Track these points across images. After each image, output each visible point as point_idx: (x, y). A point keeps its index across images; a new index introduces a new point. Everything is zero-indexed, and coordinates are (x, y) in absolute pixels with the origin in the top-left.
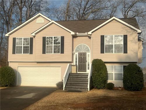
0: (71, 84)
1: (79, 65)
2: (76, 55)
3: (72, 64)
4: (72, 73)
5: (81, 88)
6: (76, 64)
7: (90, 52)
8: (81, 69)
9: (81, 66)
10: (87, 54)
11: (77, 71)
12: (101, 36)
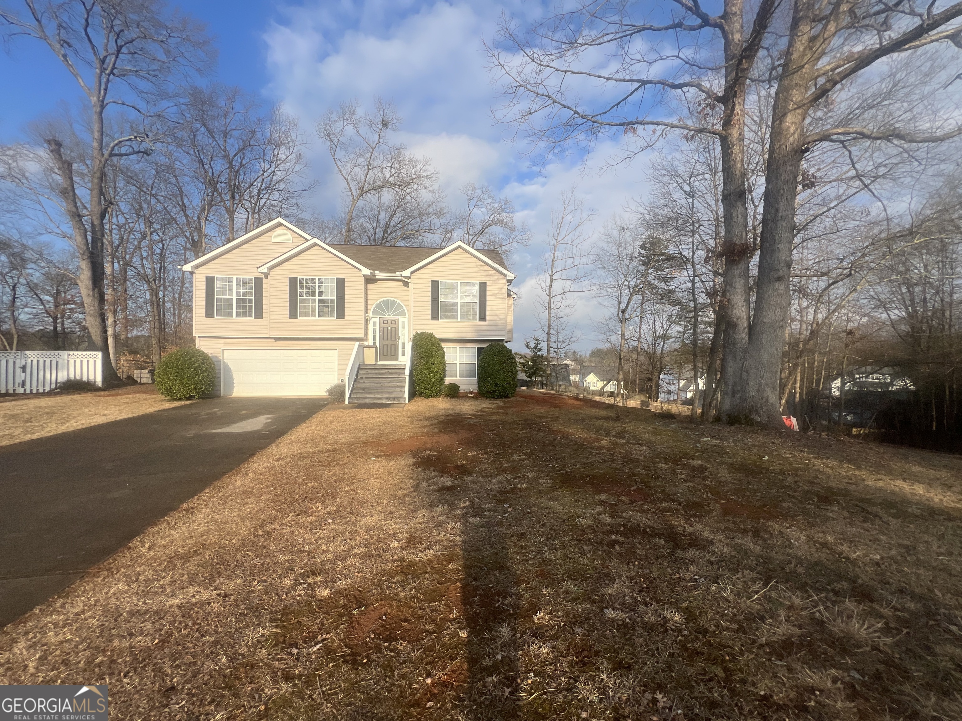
0: (363, 388)
1: (382, 346)
2: (375, 323)
3: (366, 343)
4: (366, 363)
5: (388, 398)
6: (375, 344)
7: (407, 316)
8: (385, 354)
9: (385, 347)
10: (401, 320)
11: (376, 360)
12: (433, 282)
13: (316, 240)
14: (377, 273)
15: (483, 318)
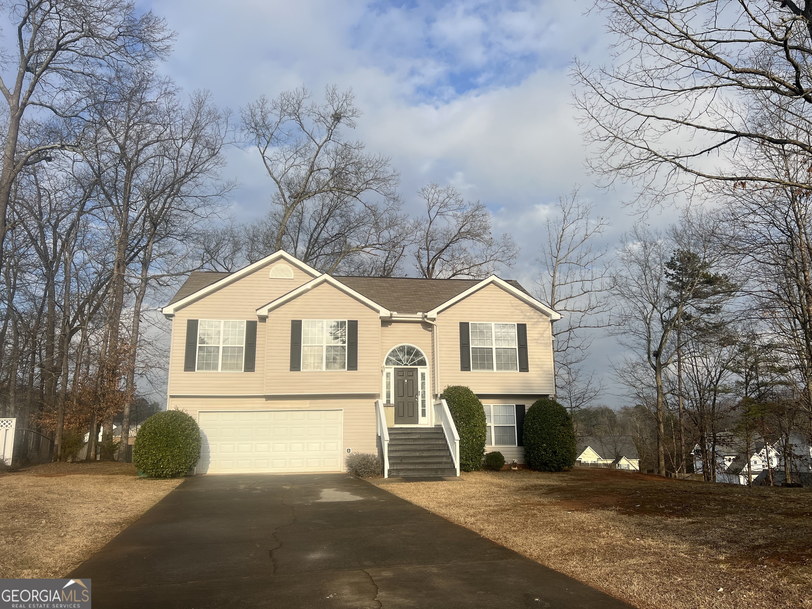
0: (399, 458)
1: (398, 404)
2: (388, 375)
5: (435, 471)
6: (389, 401)
7: (428, 366)
9: (401, 405)
10: (420, 372)
12: (461, 324)
13: (326, 277)
14: (395, 314)
15: (524, 367)
